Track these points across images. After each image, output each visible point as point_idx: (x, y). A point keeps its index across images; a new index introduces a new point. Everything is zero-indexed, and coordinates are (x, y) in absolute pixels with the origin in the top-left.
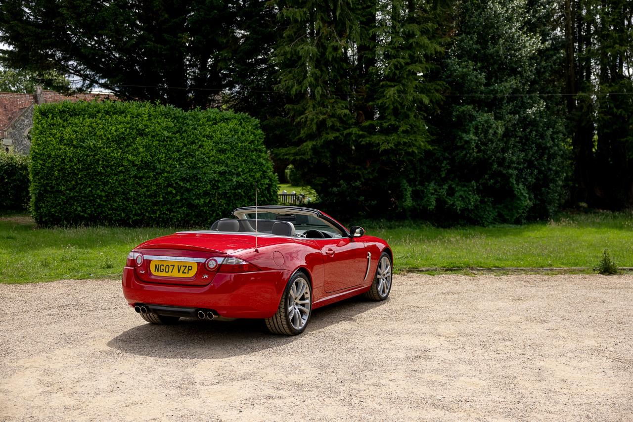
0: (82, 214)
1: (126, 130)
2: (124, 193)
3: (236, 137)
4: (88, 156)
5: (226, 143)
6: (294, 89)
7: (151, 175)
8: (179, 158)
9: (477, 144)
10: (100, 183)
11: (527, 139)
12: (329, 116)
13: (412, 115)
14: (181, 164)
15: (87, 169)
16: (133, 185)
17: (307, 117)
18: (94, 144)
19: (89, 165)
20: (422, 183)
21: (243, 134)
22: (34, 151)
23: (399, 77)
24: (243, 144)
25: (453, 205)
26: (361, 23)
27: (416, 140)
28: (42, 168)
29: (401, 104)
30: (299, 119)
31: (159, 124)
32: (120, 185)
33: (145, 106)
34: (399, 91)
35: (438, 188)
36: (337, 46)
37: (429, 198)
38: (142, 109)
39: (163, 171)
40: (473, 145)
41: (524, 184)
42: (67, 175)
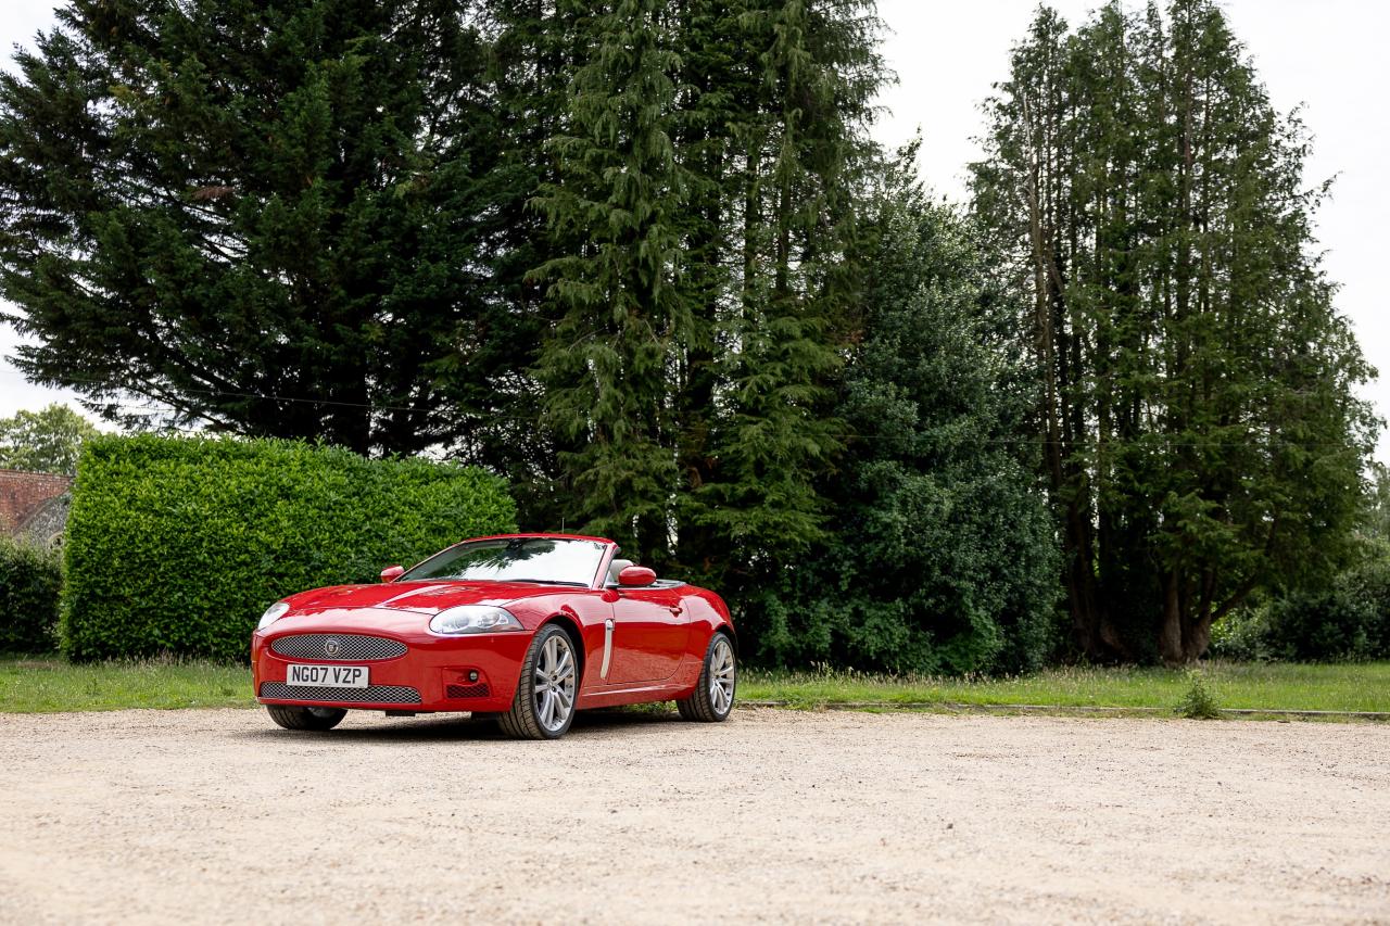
0: (162, 642)
1: (257, 487)
2: (245, 605)
3: (465, 506)
4: (181, 531)
5: (445, 517)
6: (575, 424)
7: (302, 570)
8: (357, 541)
9: (907, 528)
10: (201, 584)
11: (990, 529)
12: (637, 472)
13: (788, 475)
14: (360, 552)
15: (178, 556)
16: (265, 589)
17: (596, 474)
18: (194, 510)
19: (181, 549)
20: (804, 602)
21: (477, 502)
22: (76, 521)
23: (764, 408)
24: (478, 520)
25: (863, 642)
26: (695, 312)
27: (796, 520)
28: (89, 552)
29: (769, 453)
30: (582, 477)
31: (320, 478)
32: (240, 588)
33: (295, 447)
34: (768, 432)
35: (835, 611)
36: (653, 350)
37: (819, 628)
38: (290, 451)
39: (325, 564)
40: (899, 531)
41: (987, 609)
42: (137, 566)
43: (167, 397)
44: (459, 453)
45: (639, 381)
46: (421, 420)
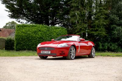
0: (26, 49)
1: (36, 30)
2: (36, 44)
3: (61, 32)
4: (28, 35)
5: (59, 33)
6: (74, 21)
7: (42, 40)
8: (48, 36)
10: (30, 42)
12: (82, 27)
13: (102, 27)
14: (49, 38)
16: (38, 42)
17: (77, 28)
18: (29, 33)
19: (28, 38)
20: (104, 43)
22: (16, 35)
23: (98, 19)
24: (63, 34)
25: (111, 48)
26: (89, 7)
27: (103, 33)
28: (18, 38)
29: (99, 24)
30: (75, 28)
31: (44, 29)
32: (35, 42)
34: (99, 22)
35: (108, 44)
36: (84, 12)
37: (106, 46)
38: (40, 26)
39: (45, 39)
40: (116, 34)
42: (23, 40)
43: (26, 20)
44: (60, 25)
45: (82, 16)
46: (55, 21)
